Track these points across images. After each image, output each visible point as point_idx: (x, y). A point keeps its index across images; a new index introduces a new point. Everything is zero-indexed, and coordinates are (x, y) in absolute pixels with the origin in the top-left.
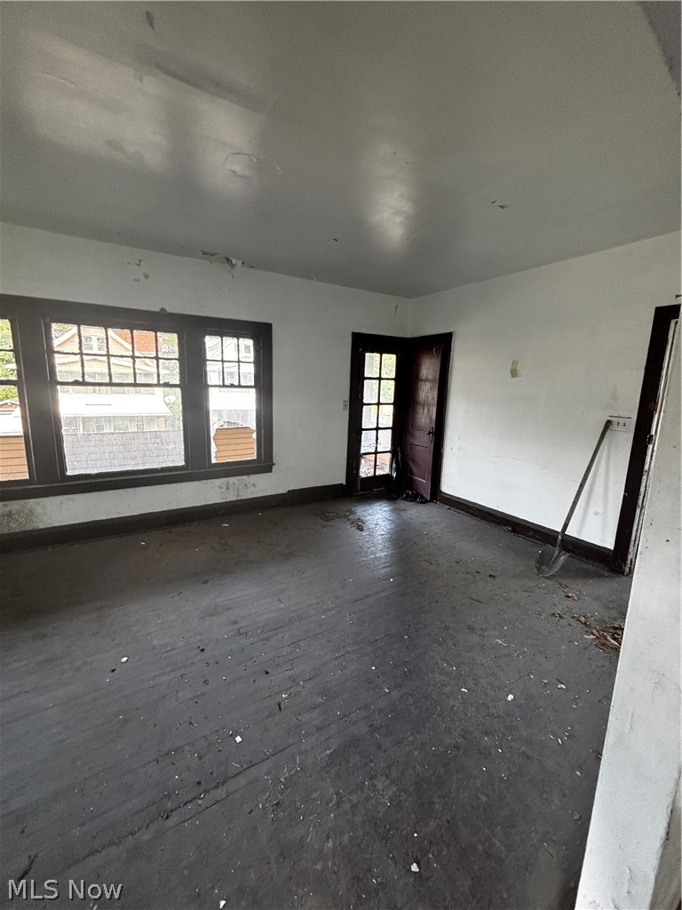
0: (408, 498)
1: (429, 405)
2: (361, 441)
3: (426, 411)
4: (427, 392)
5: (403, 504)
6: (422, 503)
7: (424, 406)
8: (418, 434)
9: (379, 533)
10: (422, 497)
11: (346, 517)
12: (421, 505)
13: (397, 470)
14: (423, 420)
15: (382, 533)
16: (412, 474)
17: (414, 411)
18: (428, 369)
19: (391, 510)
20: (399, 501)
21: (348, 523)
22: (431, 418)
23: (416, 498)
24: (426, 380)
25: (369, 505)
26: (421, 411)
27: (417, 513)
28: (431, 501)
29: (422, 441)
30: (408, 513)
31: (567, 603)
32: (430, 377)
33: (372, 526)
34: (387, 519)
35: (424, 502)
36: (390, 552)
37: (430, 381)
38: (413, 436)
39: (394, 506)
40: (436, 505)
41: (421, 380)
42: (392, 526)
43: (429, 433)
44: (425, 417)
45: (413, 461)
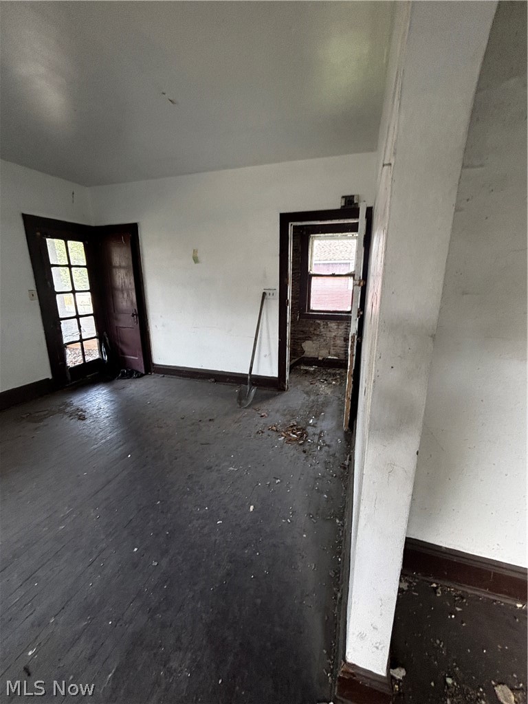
0: (124, 376)
1: (128, 291)
2: (61, 332)
3: (125, 295)
4: (122, 278)
5: (121, 383)
6: (138, 377)
7: (122, 291)
8: (121, 317)
9: (103, 416)
10: (137, 372)
11: (63, 412)
12: (138, 379)
13: (107, 353)
14: (124, 304)
15: (107, 415)
16: (123, 353)
17: (113, 296)
18: (119, 257)
19: (111, 392)
20: (116, 380)
21: (66, 417)
22: (132, 302)
23: (132, 374)
24: (120, 267)
25: (86, 392)
26: (121, 296)
27: (136, 388)
28: (147, 373)
29: (126, 323)
30: (128, 389)
31: (263, 421)
32: (123, 264)
33: (94, 412)
34: (108, 401)
35: (140, 376)
36: (119, 432)
37: (124, 268)
38: (116, 319)
39: (111, 387)
40: (152, 377)
41: (115, 267)
42: (116, 406)
43: (133, 315)
44: (126, 301)
45: (123, 343)
